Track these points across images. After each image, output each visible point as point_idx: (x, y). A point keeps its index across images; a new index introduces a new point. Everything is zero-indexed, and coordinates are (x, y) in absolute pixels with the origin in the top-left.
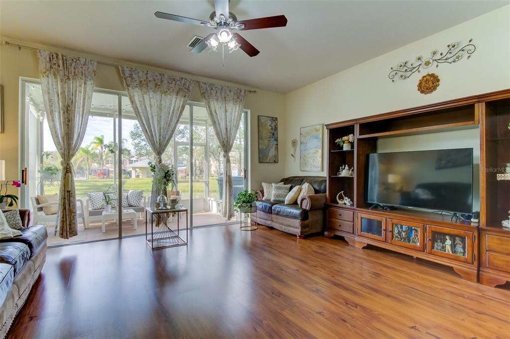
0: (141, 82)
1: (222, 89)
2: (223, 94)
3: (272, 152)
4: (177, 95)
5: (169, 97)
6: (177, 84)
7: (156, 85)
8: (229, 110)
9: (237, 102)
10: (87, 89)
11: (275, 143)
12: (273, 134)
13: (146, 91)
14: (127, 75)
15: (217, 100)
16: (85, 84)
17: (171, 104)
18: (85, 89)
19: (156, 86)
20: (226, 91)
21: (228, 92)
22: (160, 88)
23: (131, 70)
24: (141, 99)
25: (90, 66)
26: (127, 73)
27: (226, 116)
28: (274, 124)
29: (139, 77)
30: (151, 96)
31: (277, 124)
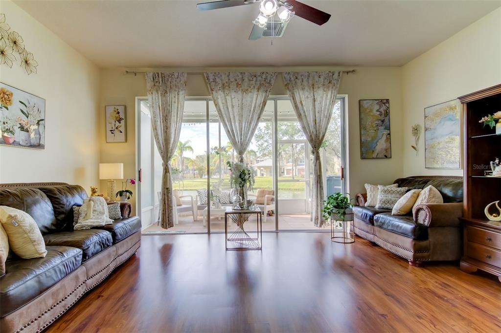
0: (223, 84)
1: (309, 76)
2: (310, 81)
3: (381, 145)
4: (258, 91)
5: (250, 94)
6: (258, 80)
7: (238, 85)
8: (318, 98)
9: (328, 87)
10: (180, 98)
11: (386, 132)
12: (383, 121)
13: (228, 93)
14: (211, 80)
15: (303, 89)
16: (178, 94)
17: (252, 102)
18: (178, 99)
19: (237, 86)
20: (314, 78)
21: (317, 78)
22: (241, 87)
23: (215, 74)
24: (224, 101)
25: (182, 78)
26: (211, 78)
27: (314, 106)
28: (384, 108)
29: (222, 80)
30: (233, 97)
31: (388, 108)
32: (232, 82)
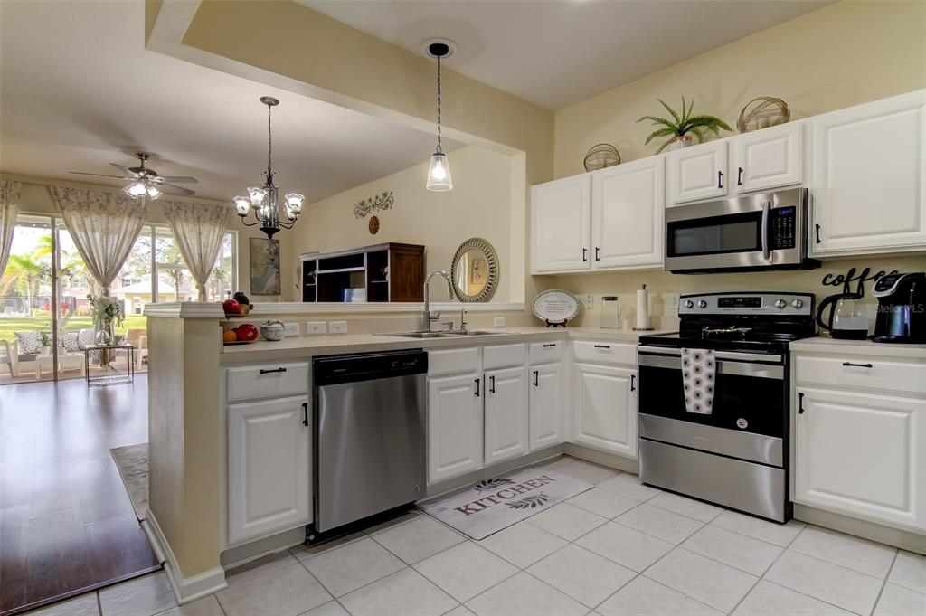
0: (80, 203)
1: (194, 207)
2: (195, 212)
3: (271, 281)
4: (129, 217)
5: (118, 219)
7: (101, 206)
8: (204, 233)
9: (216, 222)
10: (10, 214)
11: (275, 270)
12: (273, 260)
13: (86, 214)
14: (61, 195)
15: (187, 221)
16: (7, 208)
17: (121, 228)
18: (6, 214)
19: (100, 208)
20: (199, 210)
21: (203, 212)
22: (106, 209)
23: (67, 190)
24: (80, 223)
25: (13, 188)
26: (61, 194)
27: (200, 239)
28: (274, 247)
29: (77, 198)
30: (94, 219)
31: (278, 248)
32: (92, 202)
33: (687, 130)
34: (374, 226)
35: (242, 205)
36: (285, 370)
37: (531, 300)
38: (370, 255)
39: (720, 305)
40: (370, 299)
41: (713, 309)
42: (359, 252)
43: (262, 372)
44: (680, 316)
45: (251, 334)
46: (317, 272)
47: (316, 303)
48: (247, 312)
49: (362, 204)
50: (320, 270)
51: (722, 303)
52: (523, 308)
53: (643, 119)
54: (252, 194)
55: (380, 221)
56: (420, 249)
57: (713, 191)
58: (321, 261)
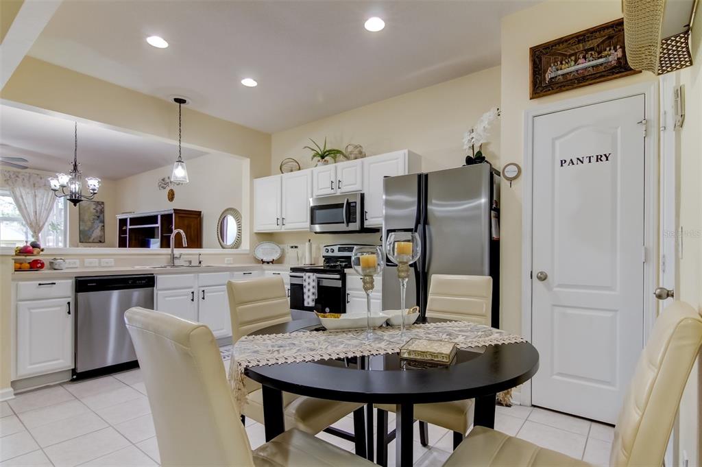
1: (30, 177)
3: (97, 233)
8: (39, 195)
11: (101, 224)
12: (98, 217)
20: (35, 178)
21: (38, 179)
27: (35, 201)
28: (99, 208)
31: (103, 208)
33: (326, 156)
34: (171, 196)
35: (54, 183)
36: (55, 284)
37: (254, 247)
38: (162, 216)
39: (339, 251)
40: (162, 246)
41: (337, 254)
42: (155, 214)
43: (40, 284)
44: (323, 257)
45: (40, 265)
46: (129, 227)
47: (127, 248)
48: (39, 253)
49: (163, 180)
50: (130, 225)
51: (340, 250)
52: (247, 252)
53: (305, 147)
54: (60, 177)
55: (175, 193)
56: (198, 214)
57: (329, 191)
58: (131, 219)
